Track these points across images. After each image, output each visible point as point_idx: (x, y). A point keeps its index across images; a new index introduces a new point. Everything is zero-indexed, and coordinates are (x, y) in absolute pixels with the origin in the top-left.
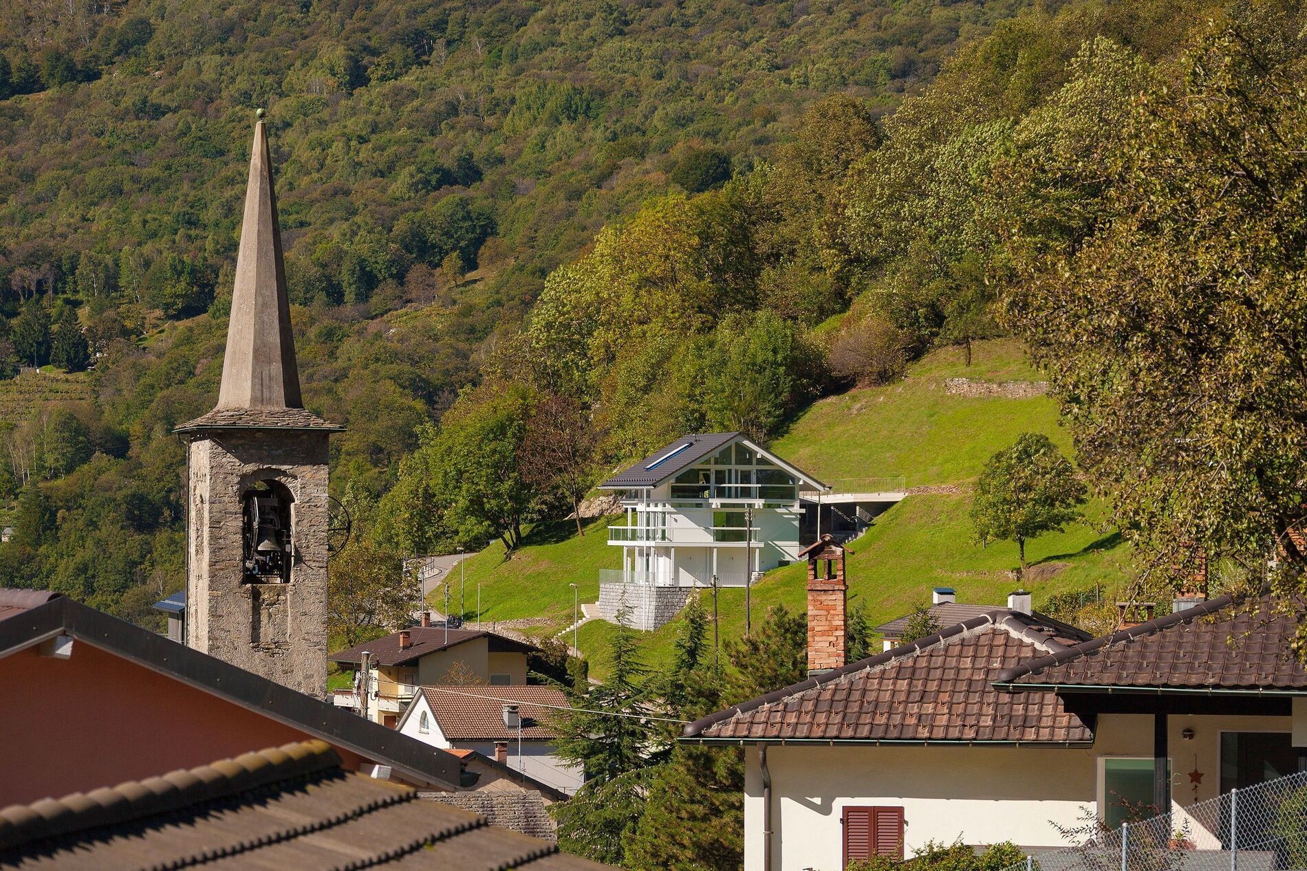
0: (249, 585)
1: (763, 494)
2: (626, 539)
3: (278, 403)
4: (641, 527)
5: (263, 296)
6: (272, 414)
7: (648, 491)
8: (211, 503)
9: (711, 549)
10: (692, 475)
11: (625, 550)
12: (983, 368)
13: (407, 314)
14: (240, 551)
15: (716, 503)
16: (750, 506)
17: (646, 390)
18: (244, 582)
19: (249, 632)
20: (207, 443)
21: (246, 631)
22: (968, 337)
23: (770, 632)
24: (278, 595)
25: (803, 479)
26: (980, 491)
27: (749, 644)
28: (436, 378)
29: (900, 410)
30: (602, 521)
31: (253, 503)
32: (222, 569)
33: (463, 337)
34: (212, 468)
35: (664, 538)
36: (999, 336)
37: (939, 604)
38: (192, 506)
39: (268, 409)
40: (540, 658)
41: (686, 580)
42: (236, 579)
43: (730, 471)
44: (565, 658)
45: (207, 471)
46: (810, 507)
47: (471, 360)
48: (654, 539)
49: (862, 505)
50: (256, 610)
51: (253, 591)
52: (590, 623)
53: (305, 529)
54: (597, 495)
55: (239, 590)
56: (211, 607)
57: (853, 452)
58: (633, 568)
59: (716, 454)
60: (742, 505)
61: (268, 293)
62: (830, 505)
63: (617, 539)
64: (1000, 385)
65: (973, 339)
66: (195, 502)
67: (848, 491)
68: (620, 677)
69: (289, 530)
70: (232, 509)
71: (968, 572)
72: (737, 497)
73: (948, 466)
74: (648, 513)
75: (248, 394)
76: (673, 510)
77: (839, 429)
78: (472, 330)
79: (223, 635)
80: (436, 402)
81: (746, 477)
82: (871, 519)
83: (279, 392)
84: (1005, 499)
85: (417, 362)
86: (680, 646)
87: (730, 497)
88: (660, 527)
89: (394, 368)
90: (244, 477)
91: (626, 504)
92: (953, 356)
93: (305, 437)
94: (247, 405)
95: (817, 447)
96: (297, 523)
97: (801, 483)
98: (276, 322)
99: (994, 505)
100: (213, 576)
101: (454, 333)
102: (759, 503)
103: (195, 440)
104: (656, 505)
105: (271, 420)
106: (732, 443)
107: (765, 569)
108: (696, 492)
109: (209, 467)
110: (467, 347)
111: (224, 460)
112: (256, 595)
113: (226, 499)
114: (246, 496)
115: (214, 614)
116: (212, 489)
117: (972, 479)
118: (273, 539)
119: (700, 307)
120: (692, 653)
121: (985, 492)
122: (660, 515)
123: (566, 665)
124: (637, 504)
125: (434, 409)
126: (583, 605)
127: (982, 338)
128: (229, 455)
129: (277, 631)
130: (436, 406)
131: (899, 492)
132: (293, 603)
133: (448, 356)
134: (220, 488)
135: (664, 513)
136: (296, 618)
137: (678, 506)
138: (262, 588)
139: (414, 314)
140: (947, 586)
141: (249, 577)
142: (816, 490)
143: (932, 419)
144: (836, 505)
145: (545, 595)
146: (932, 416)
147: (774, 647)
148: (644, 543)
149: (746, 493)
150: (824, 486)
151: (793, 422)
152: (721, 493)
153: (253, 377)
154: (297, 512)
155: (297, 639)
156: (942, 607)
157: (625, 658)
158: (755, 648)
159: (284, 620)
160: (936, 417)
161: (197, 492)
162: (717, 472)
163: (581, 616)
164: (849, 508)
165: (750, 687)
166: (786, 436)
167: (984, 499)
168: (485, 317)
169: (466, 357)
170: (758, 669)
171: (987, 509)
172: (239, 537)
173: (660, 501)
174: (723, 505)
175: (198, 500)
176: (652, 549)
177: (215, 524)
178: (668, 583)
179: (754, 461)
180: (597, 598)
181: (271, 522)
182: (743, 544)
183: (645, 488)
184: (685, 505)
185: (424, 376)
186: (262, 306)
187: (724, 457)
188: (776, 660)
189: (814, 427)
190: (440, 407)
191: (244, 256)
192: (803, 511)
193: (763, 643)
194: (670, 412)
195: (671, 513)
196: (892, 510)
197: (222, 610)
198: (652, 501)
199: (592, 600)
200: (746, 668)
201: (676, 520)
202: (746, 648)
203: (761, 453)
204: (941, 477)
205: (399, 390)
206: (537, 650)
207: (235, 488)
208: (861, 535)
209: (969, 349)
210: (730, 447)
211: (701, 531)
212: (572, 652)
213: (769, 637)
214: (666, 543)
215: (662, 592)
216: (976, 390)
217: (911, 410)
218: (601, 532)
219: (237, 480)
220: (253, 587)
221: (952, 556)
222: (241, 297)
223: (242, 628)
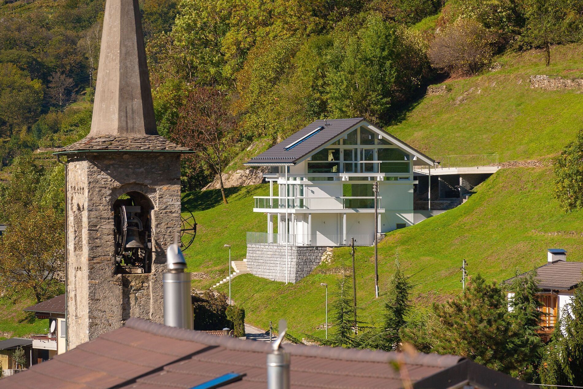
0: (119, 275)
1: (384, 168)
2: (269, 207)
3: (139, 131)
4: (282, 197)
5: (126, 46)
6: (135, 140)
7: (288, 167)
8: (90, 211)
9: (341, 215)
10: (324, 154)
11: (269, 216)
12: (560, 67)
13: (21, 6)
14: (113, 248)
15: (345, 176)
16: (373, 178)
17: (274, 81)
18: (116, 273)
19: (120, 312)
20: (85, 164)
21: (118, 311)
22: (548, 42)
23: (470, 297)
24: (143, 282)
25: (416, 156)
26: (558, 165)
27: (454, 306)
28: (50, 61)
29: (494, 101)
30: (243, 191)
31: (123, 211)
32: (98, 263)
33: (70, 25)
34: (90, 183)
35: (302, 206)
36: (572, 42)
37: (553, 262)
38: (70, 213)
39: (131, 136)
40: (204, 307)
41: (322, 240)
42: (109, 271)
43: (356, 150)
44: (225, 307)
45: (86, 186)
46: (423, 179)
47: (78, 45)
48: (294, 207)
49: (465, 176)
50: (126, 295)
51: (123, 279)
52: (240, 277)
53: (163, 230)
54: (235, 169)
55: (112, 279)
56: (90, 293)
57: (457, 135)
58: (275, 230)
59: (345, 136)
60: (366, 178)
61: (130, 44)
62: (437, 177)
63: (262, 206)
64: (573, 80)
65: (552, 44)
66: (72, 209)
67: (453, 165)
68: (343, 333)
69: (150, 232)
70: (105, 215)
71: (558, 232)
72: (362, 172)
73: (533, 145)
74: (288, 185)
75: (115, 124)
76: (310, 183)
77: (446, 116)
78: (79, 20)
79: (100, 314)
80: (50, 82)
81: (369, 155)
82: (472, 188)
83: (140, 122)
84: (578, 171)
85: (33, 48)
86: (387, 306)
87: (356, 171)
88: (299, 196)
89: (14, 53)
90: (114, 190)
91: (268, 178)
92: (535, 58)
93: (162, 158)
94: (115, 133)
95: (428, 131)
96: (157, 226)
97: (415, 159)
98: (137, 67)
99: (570, 176)
100: (91, 269)
101: (62, 22)
102: (380, 176)
103: (73, 160)
104: (295, 179)
105: (135, 145)
106: (358, 127)
107: (387, 230)
108: (328, 168)
109: (87, 182)
110: (75, 34)
111: (99, 177)
112: (125, 284)
113: (101, 207)
114: (116, 206)
115: (93, 299)
116: (90, 200)
117: (551, 155)
118: (137, 238)
119: (314, 10)
120: (399, 312)
121: (562, 165)
122: (298, 188)
123: (226, 312)
124: (277, 178)
125: (48, 87)
126: (233, 262)
127: (559, 44)
128: (102, 173)
129: (142, 310)
130: (50, 85)
131: (493, 166)
132: (154, 288)
133: (60, 42)
134: (96, 199)
135: (302, 185)
136: (157, 300)
137: (312, 179)
138: (130, 277)
139: (27, 6)
140: (558, 248)
141: (118, 269)
142: (425, 164)
143: (520, 108)
144: (442, 176)
145: (198, 254)
146: (519, 105)
147: (475, 308)
148: (286, 211)
149: (370, 168)
150: (434, 161)
151: (408, 110)
152: (348, 168)
153: (120, 110)
154: (157, 217)
155: (158, 317)
156: (556, 265)
157: (346, 317)
158: (459, 309)
159: (147, 303)
160: (522, 106)
161: (74, 201)
162: (345, 151)
163: (233, 271)
164: (454, 179)
165: (456, 341)
166: (404, 122)
167: (561, 171)
168: (89, 8)
169: (74, 43)
170: (461, 326)
171: (564, 179)
172: (111, 237)
173: (298, 175)
174: (351, 179)
175: (75, 208)
176: (293, 216)
177: (93, 228)
178: (306, 243)
179: (376, 141)
180: (244, 256)
181: (137, 225)
182: (373, 211)
183: (286, 165)
184: (319, 179)
185: (39, 60)
186: (126, 54)
187: (351, 139)
188: (476, 318)
189: (426, 114)
190: (53, 86)
191: (110, 14)
192: (417, 182)
193: (465, 304)
194: (296, 101)
195: (307, 186)
196: (489, 180)
197: (100, 295)
198: (292, 175)
199: (240, 257)
200: (452, 326)
201: (313, 192)
202: (452, 310)
203: (381, 135)
204: (527, 154)
205: (20, 72)
206: (203, 301)
207: (108, 199)
208: (465, 201)
209: (549, 52)
210: (356, 130)
211: (333, 200)
212: (230, 302)
213: (469, 300)
214: (304, 210)
215: (301, 250)
216: (554, 84)
217: (503, 100)
218: (242, 200)
219: (109, 192)
220: (123, 277)
221: (543, 219)
222: (108, 47)
223: (115, 309)
